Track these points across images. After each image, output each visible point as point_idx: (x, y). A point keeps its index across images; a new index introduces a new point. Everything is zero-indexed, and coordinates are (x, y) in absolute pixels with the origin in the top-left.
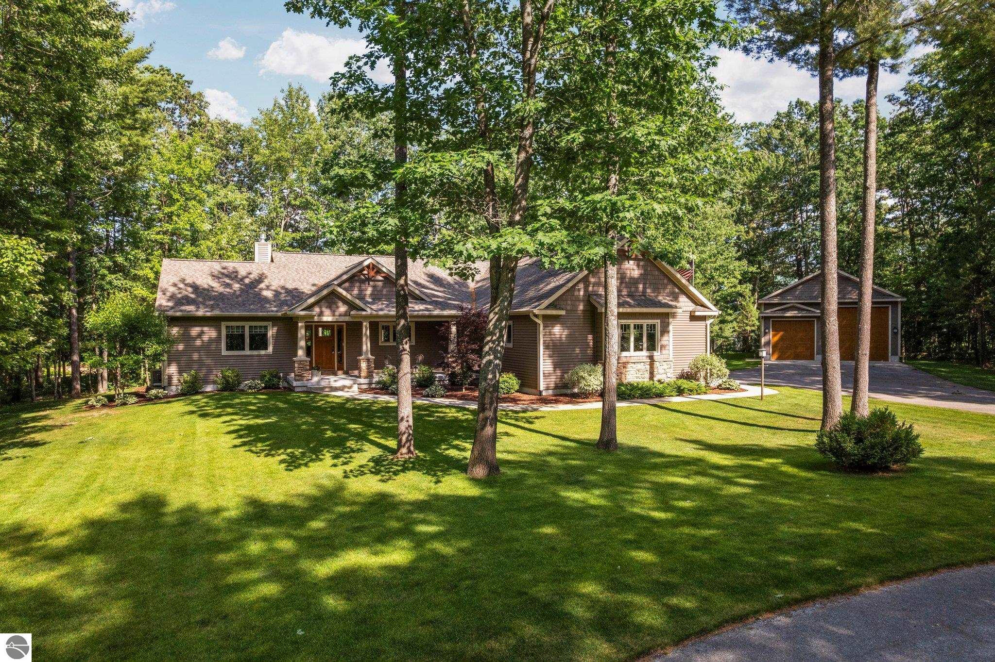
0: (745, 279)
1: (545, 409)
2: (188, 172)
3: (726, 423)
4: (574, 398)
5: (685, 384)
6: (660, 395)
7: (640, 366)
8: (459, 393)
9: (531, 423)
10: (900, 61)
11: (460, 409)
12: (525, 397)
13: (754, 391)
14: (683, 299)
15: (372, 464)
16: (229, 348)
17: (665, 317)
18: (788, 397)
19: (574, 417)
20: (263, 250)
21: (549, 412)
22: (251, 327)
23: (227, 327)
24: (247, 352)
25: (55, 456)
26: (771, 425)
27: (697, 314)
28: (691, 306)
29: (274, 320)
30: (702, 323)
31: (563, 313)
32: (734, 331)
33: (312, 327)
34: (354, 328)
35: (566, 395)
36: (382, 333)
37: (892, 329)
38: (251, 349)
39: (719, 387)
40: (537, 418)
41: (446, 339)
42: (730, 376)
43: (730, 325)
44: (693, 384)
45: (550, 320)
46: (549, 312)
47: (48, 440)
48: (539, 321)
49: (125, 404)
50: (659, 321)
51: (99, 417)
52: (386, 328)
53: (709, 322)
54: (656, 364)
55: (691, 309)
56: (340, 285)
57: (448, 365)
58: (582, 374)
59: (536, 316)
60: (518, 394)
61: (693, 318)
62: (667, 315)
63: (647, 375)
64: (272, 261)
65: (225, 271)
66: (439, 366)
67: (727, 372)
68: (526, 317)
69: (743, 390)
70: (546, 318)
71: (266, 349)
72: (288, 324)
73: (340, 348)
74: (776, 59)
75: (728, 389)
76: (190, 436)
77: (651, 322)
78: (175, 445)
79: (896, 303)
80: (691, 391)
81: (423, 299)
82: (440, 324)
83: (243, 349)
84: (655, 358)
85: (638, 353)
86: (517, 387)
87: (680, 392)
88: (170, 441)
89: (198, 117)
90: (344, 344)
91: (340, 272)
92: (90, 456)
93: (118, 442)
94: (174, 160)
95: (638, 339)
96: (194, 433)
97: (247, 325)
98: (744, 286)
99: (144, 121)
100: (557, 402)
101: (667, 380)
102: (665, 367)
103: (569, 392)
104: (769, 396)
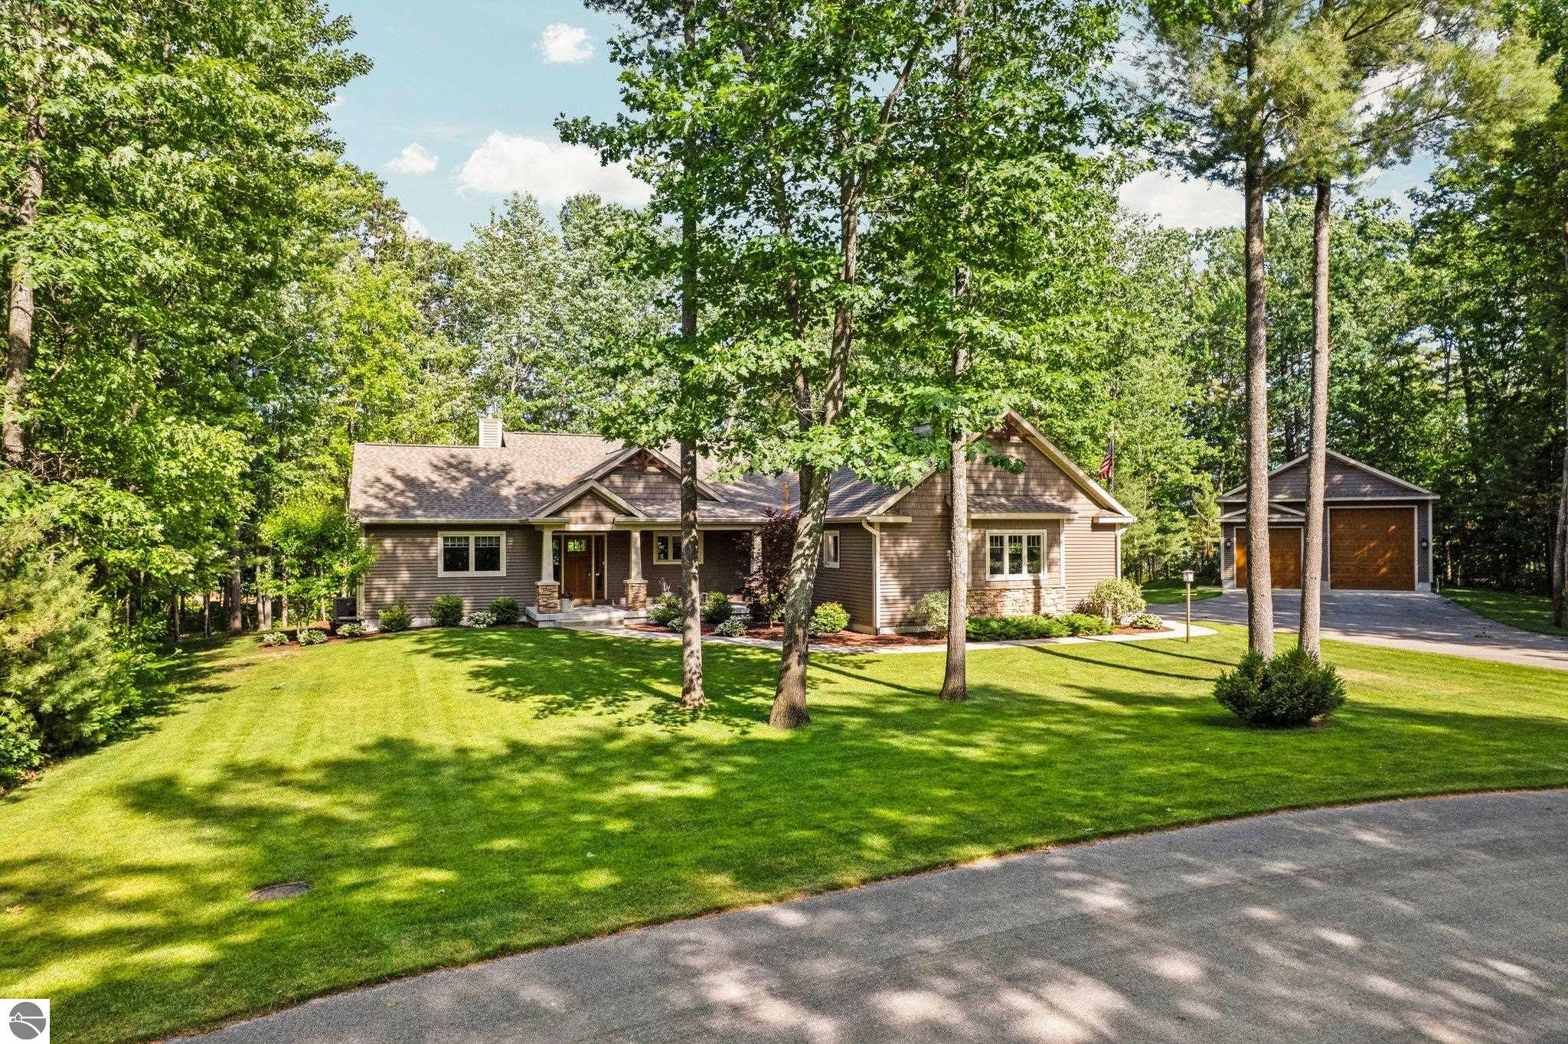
0: (1205, 465)
1: (883, 651)
2: (384, 318)
3: (1125, 672)
4: (924, 637)
5: (1082, 620)
6: (1044, 634)
7: (1019, 595)
8: (766, 631)
9: (861, 668)
10: (1356, 181)
11: (766, 651)
12: (857, 636)
13: (1177, 629)
14: (1082, 498)
15: (653, 713)
16: (448, 567)
17: (1055, 526)
18: (1226, 639)
19: (916, 662)
20: (490, 428)
21: (885, 656)
22: (477, 539)
23: (446, 539)
24: (472, 573)
25: (247, 703)
26: (1186, 674)
27: (1102, 521)
28: (1092, 510)
29: (508, 528)
30: (1110, 534)
31: (908, 520)
32: (1186, 545)
33: (561, 538)
34: (619, 539)
35: (913, 634)
36: (657, 546)
37: (1420, 542)
38: (477, 569)
39: (1133, 625)
40: (868, 662)
41: (747, 555)
42: (1148, 609)
43: (1180, 536)
44: (1093, 621)
45: (893, 530)
46: (890, 519)
47: (231, 684)
48: (875, 532)
49: (310, 643)
50: (1045, 531)
51: (283, 659)
52: (664, 540)
53: (1120, 532)
54: (1043, 592)
55: (1094, 514)
56: (600, 480)
57: (749, 593)
58: (934, 604)
59: (871, 524)
60: (847, 633)
61: (1096, 527)
62: (1057, 523)
63: (1030, 607)
64: (503, 445)
65: (453, 461)
66: (737, 592)
67: (1142, 603)
68: (856, 527)
69: (1167, 629)
70: (884, 526)
71: (498, 569)
72: (529, 534)
73: (599, 568)
74: (1191, 177)
75: (1146, 627)
76: (410, 680)
77: (1034, 532)
78: (396, 691)
79: (1426, 502)
80: (1090, 630)
81: (714, 500)
82: (739, 534)
83: (467, 569)
84: (1043, 584)
85: (1017, 576)
86: (845, 624)
87: (1075, 631)
88: (388, 688)
89: (391, 234)
90: (605, 563)
91: (599, 462)
92: (291, 704)
93: (318, 688)
94: (364, 302)
95: (1016, 557)
96: (415, 679)
97: (472, 535)
98: (1200, 477)
99: (330, 253)
100: (900, 642)
101: (1057, 615)
102: (1053, 596)
103: (918, 630)
104: (1199, 637)
